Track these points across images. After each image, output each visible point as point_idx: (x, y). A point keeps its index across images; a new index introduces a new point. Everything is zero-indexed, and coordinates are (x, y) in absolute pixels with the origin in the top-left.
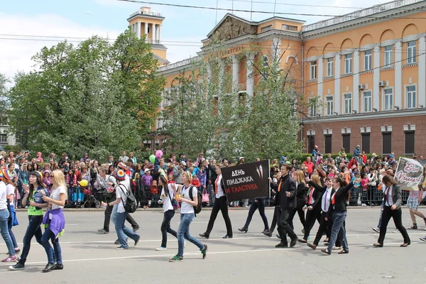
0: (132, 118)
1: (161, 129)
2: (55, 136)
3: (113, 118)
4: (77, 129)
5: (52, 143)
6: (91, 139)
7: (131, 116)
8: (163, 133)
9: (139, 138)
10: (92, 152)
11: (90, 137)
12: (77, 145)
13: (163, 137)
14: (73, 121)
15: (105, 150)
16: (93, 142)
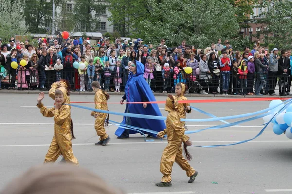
0: (231, 6)
1: (257, 16)
2: (155, 24)
3: (212, 6)
4: (176, 17)
5: (153, 31)
6: (189, 27)
7: (230, 4)
8: (259, 22)
9: (238, 26)
10: (192, 39)
11: (189, 25)
12: (177, 32)
13: (259, 25)
14: (173, 9)
15: (204, 38)
16: (192, 29)
